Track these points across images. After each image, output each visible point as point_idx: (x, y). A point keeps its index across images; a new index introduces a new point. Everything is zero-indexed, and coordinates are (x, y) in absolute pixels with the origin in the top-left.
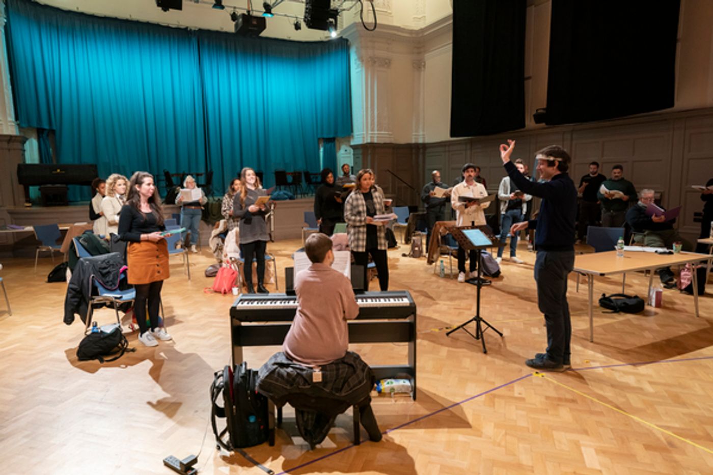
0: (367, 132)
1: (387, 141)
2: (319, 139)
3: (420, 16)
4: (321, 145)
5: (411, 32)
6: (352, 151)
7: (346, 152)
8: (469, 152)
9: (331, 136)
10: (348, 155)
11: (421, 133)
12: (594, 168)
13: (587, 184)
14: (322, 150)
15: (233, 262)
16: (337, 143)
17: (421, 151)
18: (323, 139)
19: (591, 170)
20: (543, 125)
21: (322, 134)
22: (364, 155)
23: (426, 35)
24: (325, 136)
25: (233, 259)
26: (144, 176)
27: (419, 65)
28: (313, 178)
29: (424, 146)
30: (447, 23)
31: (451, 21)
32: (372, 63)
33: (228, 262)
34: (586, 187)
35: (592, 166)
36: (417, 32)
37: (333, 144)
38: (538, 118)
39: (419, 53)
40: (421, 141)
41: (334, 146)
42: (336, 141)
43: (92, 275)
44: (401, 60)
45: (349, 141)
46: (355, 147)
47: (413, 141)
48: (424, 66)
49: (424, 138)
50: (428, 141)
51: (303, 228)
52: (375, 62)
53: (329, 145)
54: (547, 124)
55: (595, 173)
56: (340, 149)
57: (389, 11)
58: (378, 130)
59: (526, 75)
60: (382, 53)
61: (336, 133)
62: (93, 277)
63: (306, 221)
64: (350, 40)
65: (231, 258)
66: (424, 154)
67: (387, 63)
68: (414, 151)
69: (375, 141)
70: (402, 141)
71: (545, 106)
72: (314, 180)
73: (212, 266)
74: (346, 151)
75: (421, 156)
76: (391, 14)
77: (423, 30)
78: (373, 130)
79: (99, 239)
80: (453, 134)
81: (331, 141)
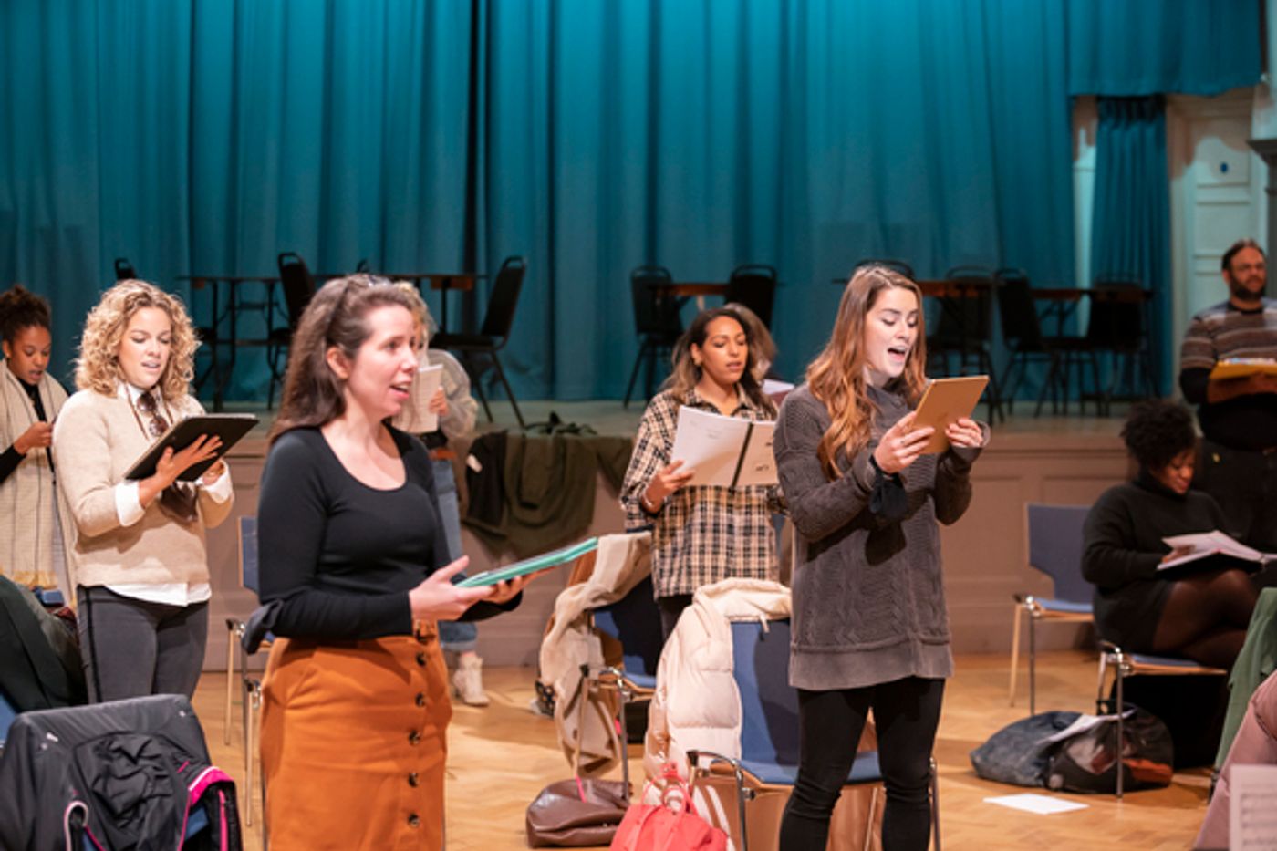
2: (1074, 103)
4: (1082, 135)
6: (1261, 168)
7: (1228, 178)
9: (1146, 87)
10: (1239, 195)
14: (1087, 159)
15: (703, 778)
16: (1174, 127)
18: (1099, 98)
21: (1094, 71)
24: (1110, 87)
25: (705, 763)
26: (374, 300)
28: (1048, 312)
33: (672, 777)
37: (1150, 132)
41: (1160, 140)
42: (1169, 110)
43: (74, 804)
45: (1247, 119)
51: (1019, 599)
53: (1127, 136)
56: (1188, 158)
61: (1171, 68)
62: (78, 810)
63: (1036, 563)
65: (693, 757)
72: (1049, 327)
73: (554, 789)
74: (1224, 168)
79: (37, 606)
81: (1142, 116)
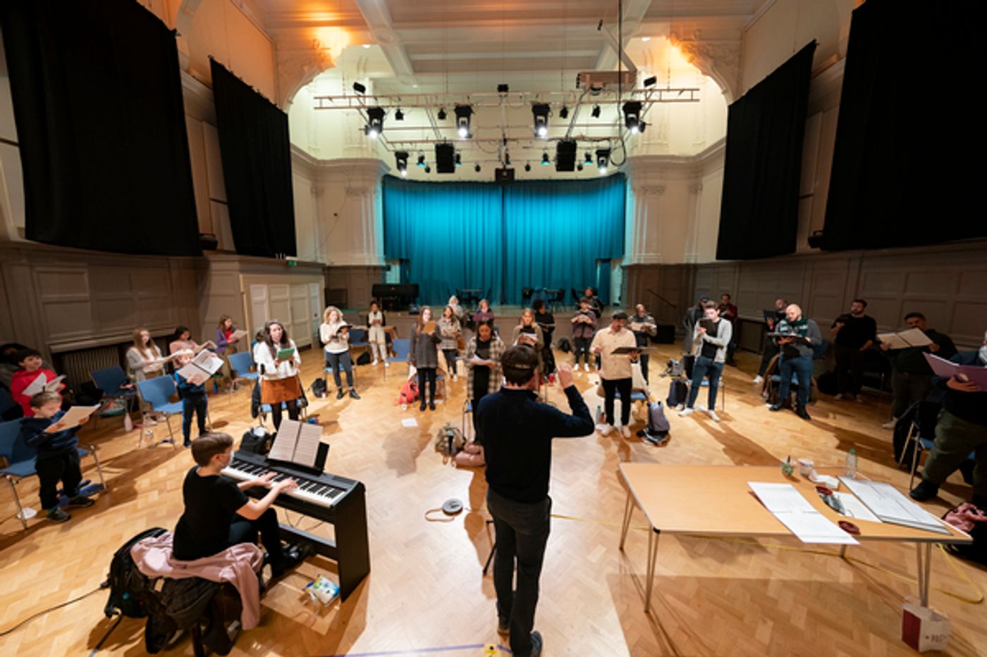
0: (635, 254)
1: (655, 262)
2: (597, 260)
3: (699, 142)
4: (598, 265)
5: (688, 158)
6: (622, 270)
7: (617, 272)
8: (737, 275)
9: (607, 257)
10: (619, 275)
11: (694, 254)
12: (859, 306)
13: (843, 324)
14: (599, 269)
16: (612, 262)
17: (692, 271)
18: (601, 259)
19: (853, 309)
20: (818, 250)
21: (600, 255)
22: (630, 275)
23: (705, 159)
24: (602, 257)
27: (696, 189)
29: (696, 267)
30: (720, 147)
31: (724, 144)
32: (643, 191)
34: (842, 329)
35: (855, 304)
36: (693, 158)
37: (608, 264)
38: (813, 242)
39: (697, 177)
40: (692, 261)
41: (609, 266)
44: (676, 186)
45: (621, 262)
46: (623, 268)
47: (685, 262)
48: (701, 189)
49: (696, 259)
50: (699, 261)
52: (646, 191)
53: (605, 265)
54: (822, 249)
55: (860, 313)
56: (613, 269)
57: (665, 142)
58: (646, 252)
59: (802, 194)
60: (656, 182)
61: (611, 254)
64: (626, 173)
66: (695, 275)
67: (660, 190)
68: (684, 271)
69: (642, 262)
70: (672, 261)
71: (822, 229)
74: (617, 270)
75: (691, 277)
76: (666, 144)
77: (699, 155)
78: (640, 252)
80: (718, 257)
81: (607, 261)
